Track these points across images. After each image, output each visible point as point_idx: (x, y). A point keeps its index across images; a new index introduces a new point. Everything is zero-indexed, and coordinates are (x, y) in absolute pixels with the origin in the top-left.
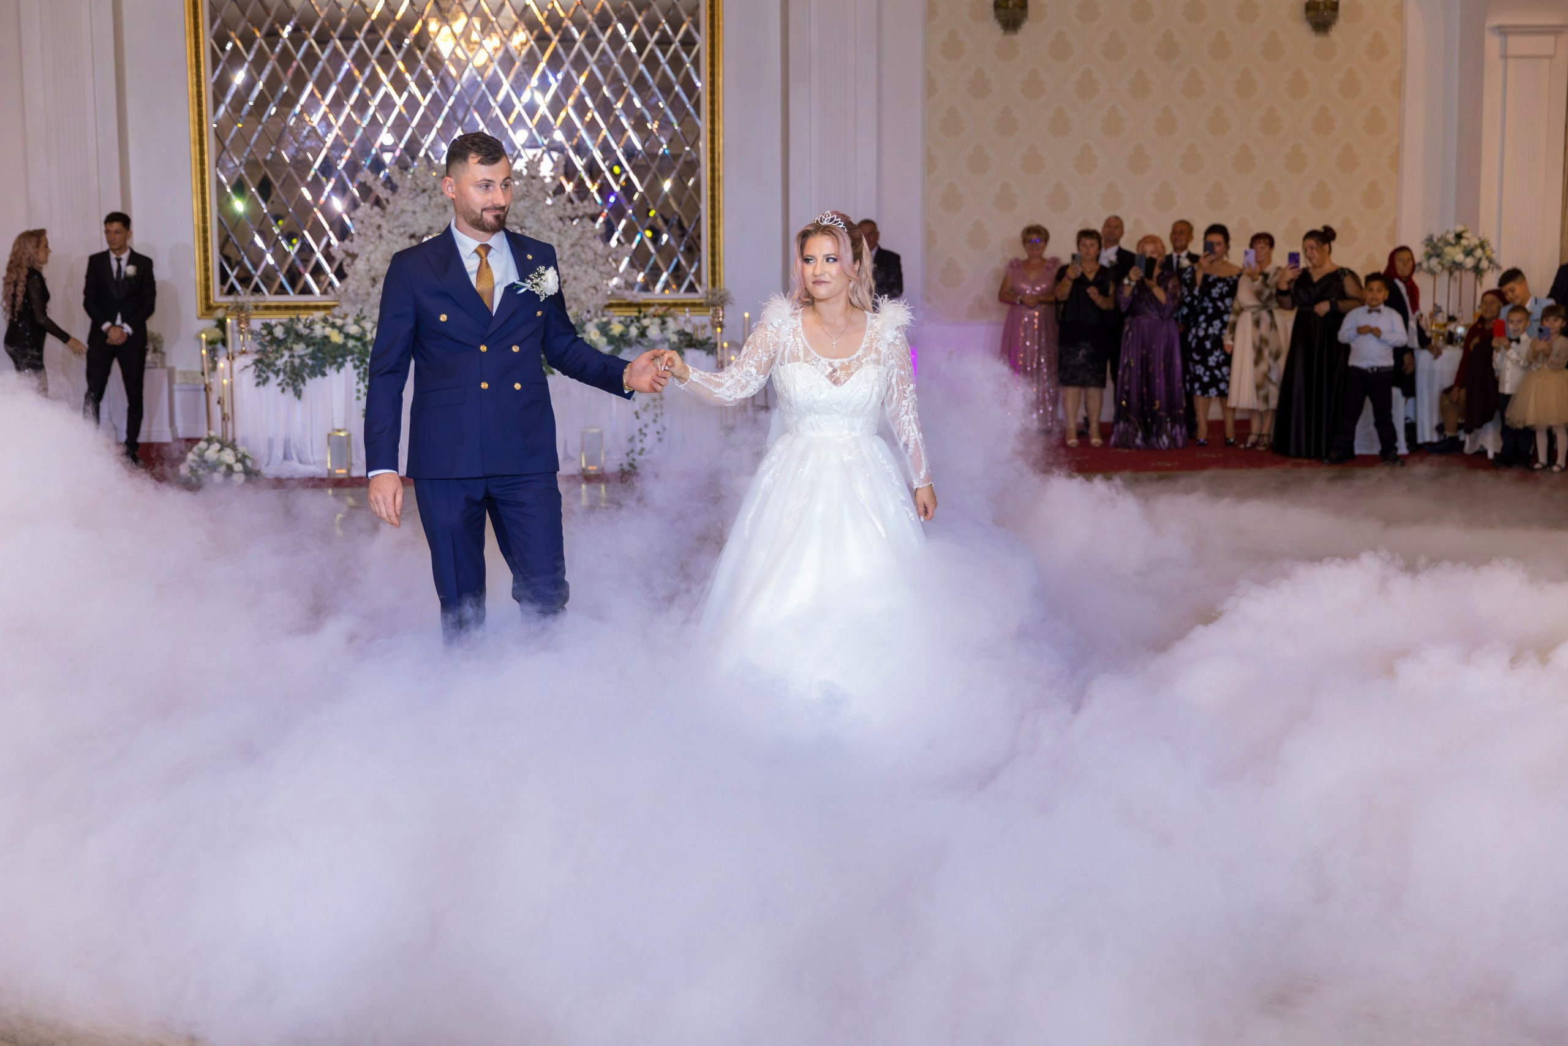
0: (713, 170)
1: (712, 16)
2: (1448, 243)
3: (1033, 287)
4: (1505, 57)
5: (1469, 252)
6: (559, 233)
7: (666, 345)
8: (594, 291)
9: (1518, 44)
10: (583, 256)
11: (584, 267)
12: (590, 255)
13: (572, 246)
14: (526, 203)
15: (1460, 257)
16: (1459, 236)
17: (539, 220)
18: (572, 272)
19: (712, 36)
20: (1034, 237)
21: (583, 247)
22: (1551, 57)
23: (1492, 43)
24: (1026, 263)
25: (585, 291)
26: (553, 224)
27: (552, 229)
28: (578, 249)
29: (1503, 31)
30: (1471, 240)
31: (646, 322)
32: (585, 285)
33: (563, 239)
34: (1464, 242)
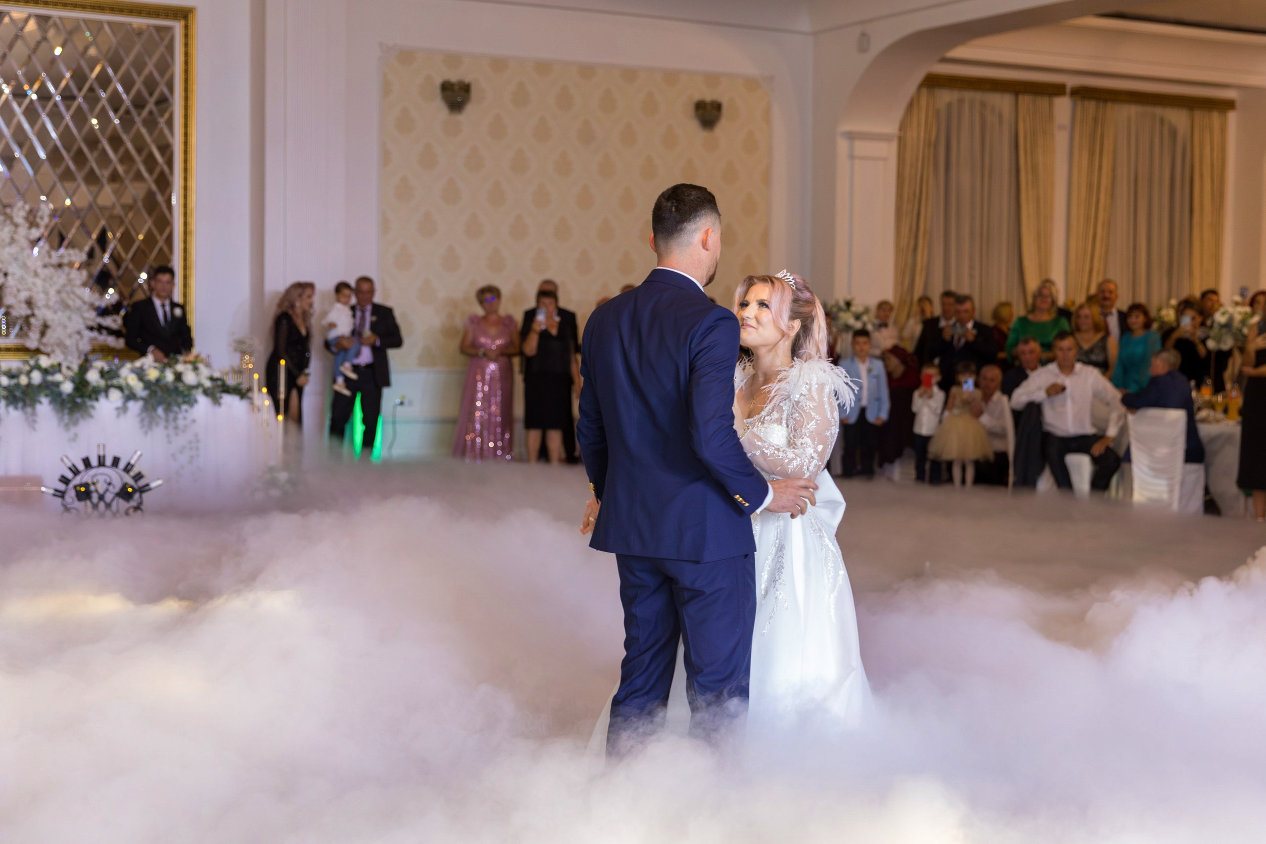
0: (186, 224)
1: (186, 81)
2: (840, 309)
3: (493, 342)
4: (852, 157)
5: (858, 317)
6: (44, 280)
7: (200, 390)
8: (77, 337)
9: (861, 147)
10: (70, 303)
11: (68, 313)
12: (79, 303)
13: (59, 292)
14: (14, 249)
15: (851, 321)
16: (848, 304)
17: (24, 266)
18: (56, 317)
19: (186, 99)
20: (488, 296)
21: (68, 293)
22: (885, 159)
23: (842, 145)
24: (485, 318)
25: (70, 336)
26: (40, 270)
27: (36, 274)
28: (64, 295)
29: (851, 136)
30: (857, 308)
31: (180, 367)
32: (69, 331)
33: (47, 285)
34: (853, 309)
